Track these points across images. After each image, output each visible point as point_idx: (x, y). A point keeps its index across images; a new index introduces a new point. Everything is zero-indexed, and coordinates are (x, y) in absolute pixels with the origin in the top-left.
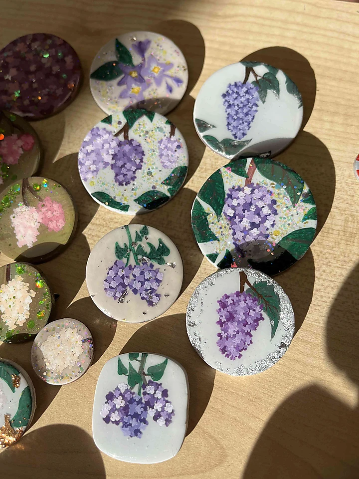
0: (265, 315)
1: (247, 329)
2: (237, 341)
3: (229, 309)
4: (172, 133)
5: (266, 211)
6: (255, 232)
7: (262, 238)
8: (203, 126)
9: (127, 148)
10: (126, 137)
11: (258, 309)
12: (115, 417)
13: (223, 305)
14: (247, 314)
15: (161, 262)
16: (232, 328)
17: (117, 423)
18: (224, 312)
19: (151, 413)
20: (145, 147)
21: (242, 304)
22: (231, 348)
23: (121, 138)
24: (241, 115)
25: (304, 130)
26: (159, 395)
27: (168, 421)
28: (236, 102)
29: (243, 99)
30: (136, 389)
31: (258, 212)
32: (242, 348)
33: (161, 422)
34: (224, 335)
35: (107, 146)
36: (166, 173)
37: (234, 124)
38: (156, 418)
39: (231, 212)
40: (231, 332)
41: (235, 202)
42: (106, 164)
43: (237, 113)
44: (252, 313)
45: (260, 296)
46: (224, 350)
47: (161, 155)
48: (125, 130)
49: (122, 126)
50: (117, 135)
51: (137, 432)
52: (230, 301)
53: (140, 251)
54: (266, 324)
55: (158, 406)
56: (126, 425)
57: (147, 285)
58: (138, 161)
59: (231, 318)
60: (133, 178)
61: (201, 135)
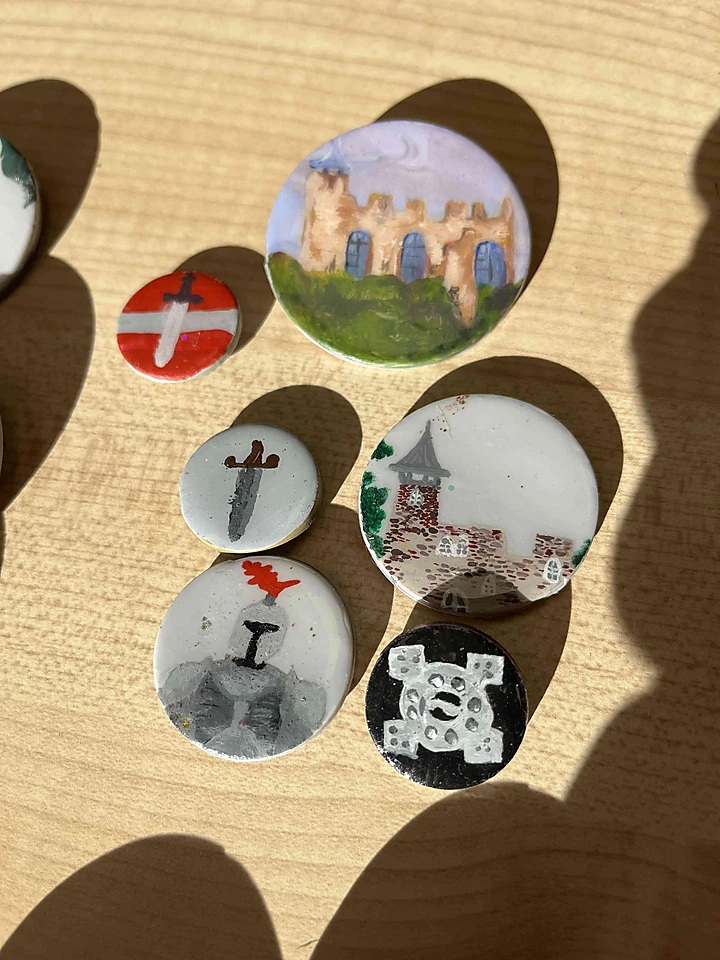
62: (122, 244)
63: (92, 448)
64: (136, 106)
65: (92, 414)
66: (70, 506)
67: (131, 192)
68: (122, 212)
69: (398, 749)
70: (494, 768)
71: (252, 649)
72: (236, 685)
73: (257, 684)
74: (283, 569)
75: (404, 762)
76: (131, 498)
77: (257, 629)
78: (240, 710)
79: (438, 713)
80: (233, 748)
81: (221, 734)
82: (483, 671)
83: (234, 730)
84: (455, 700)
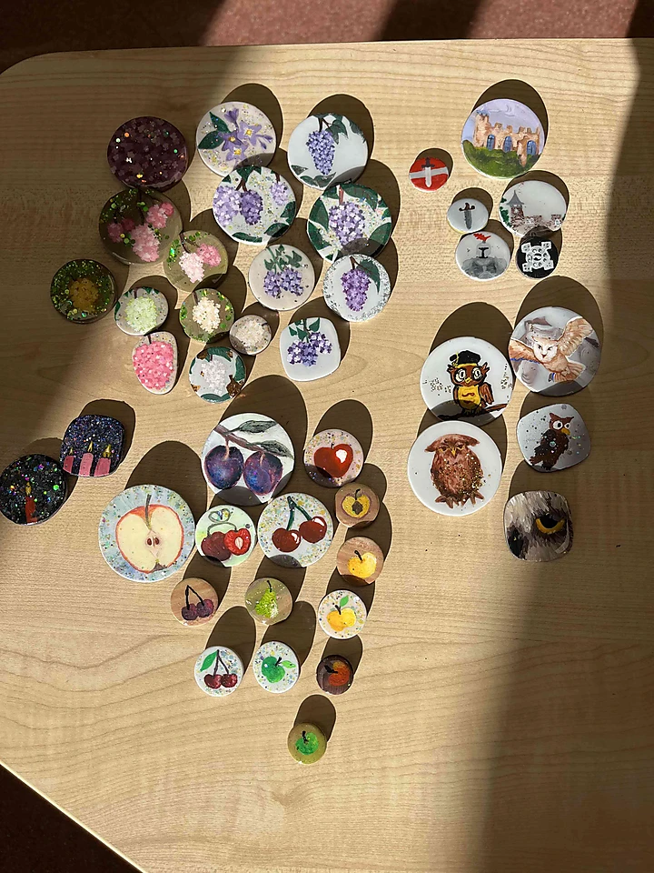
0: (371, 280)
1: (362, 291)
2: (358, 299)
3: (349, 281)
4: (278, 180)
5: (357, 218)
6: (353, 234)
7: (358, 237)
8: (299, 170)
9: (248, 197)
10: (245, 189)
11: (366, 277)
12: (297, 359)
13: (345, 280)
14: (360, 282)
15: (298, 266)
16: (353, 293)
17: (299, 362)
18: (346, 284)
19: (318, 349)
20: (261, 194)
21: (356, 277)
22: (355, 305)
23: (241, 190)
24: (323, 157)
25: (371, 158)
26: (320, 338)
27: (329, 351)
28: (318, 147)
29: (322, 144)
30: (305, 340)
31: (352, 220)
32: (361, 303)
33: (325, 352)
34: (349, 298)
35: (232, 199)
36: (282, 209)
37: (321, 164)
38: (321, 352)
39: (334, 225)
40: (353, 295)
41: (336, 218)
42: (236, 212)
43: (320, 155)
44: (363, 280)
45: (365, 269)
46: (351, 307)
47: (274, 197)
48: (243, 183)
49: (239, 182)
50: (237, 189)
51: (313, 362)
52: (348, 277)
53: (282, 262)
54: (373, 285)
55: (321, 345)
56: (304, 361)
57: (293, 283)
58: (259, 205)
59: (351, 286)
60: (259, 218)
61: (298, 177)
62: (395, 152)
63: (411, 215)
64: (379, 103)
65: (407, 206)
66: (411, 232)
67: (391, 134)
68: (390, 141)
69: (527, 271)
70: (551, 271)
71: (483, 254)
72: (480, 263)
73: (487, 262)
74: (485, 234)
75: (528, 274)
76: (429, 227)
77: (483, 249)
78: (485, 268)
79: (536, 259)
80: (485, 277)
81: (481, 274)
82: (546, 246)
83: (485, 272)
84: (540, 255)
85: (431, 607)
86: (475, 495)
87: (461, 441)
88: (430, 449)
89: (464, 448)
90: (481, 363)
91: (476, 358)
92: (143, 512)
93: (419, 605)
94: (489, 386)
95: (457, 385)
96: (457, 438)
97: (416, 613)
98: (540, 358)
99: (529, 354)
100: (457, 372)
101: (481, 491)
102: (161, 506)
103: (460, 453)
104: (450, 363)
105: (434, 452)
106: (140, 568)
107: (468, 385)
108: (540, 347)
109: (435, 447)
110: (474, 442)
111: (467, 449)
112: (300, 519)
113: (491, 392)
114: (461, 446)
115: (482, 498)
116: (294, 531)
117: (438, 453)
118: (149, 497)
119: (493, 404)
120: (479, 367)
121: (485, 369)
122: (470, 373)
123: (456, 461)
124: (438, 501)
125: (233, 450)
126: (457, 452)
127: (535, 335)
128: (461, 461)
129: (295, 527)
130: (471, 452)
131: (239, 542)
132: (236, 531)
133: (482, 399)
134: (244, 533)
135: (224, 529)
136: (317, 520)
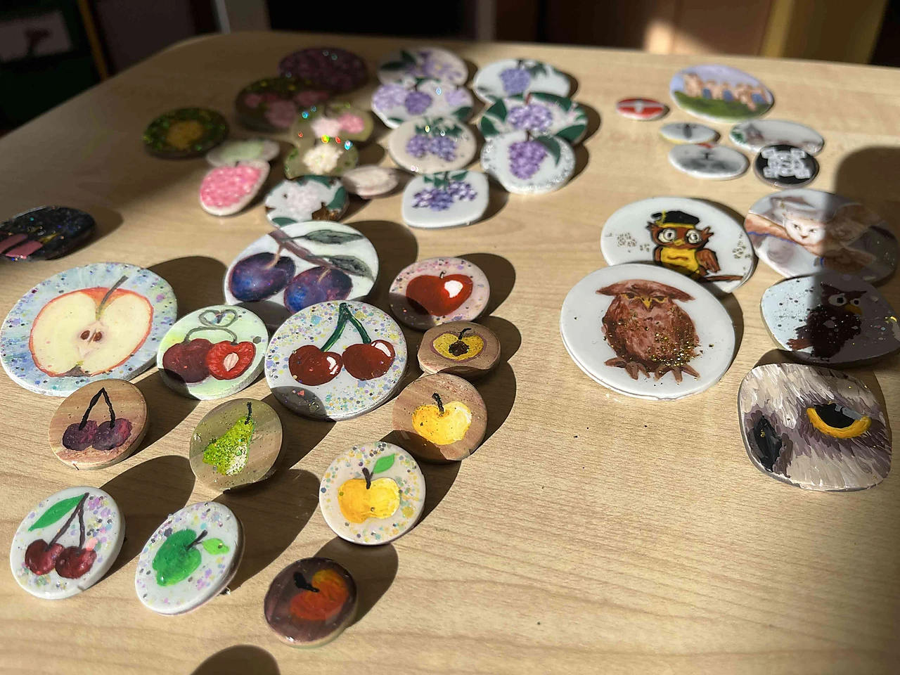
0: (548, 154)
1: (535, 161)
2: (527, 168)
3: (518, 150)
4: (457, 90)
8: (482, 89)
9: (417, 96)
10: (416, 90)
11: (542, 150)
12: (422, 204)
13: (513, 148)
14: (533, 153)
15: (456, 136)
16: (522, 161)
17: (426, 206)
18: (514, 152)
19: (456, 197)
20: (434, 96)
21: (529, 148)
22: (522, 171)
23: (412, 91)
24: (516, 86)
26: (463, 187)
27: (471, 199)
29: (518, 78)
30: (441, 188)
31: (537, 119)
32: (530, 173)
33: (466, 200)
34: (515, 165)
35: (399, 95)
36: (454, 109)
38: (460, 199)
39: (513, 120)
40: (521, 163)
41: (516, 115)
42: (399, 104)
43: (513, 85)
44: (538, 153)
45: (544, 143)
46: (516, 174)
48: (416, 86)
49: (412, 85)
50: (408, 89)
51: (445, 207)
52: (518, 146)
53: (438, 131)
54: (550, 159)
55: (463, 193)
56: (433, 206)
57: (444, 149)
58: (427, 103)
59: (520, 155)
60: (423, 111)
66: (611, 144)
69: (770, 176)
71: (707, 157)
72: (702, 162)
73: (712, 162)
75: (773, 180)
77: (707, 154)
78: (709, 166)
79: (784, 166)
80: (711, 172)
81: (704, 170)
82: (797, 154)
83: (709, 169)
84: (790, 162)
85: (570, 526)
86: (681, 369)
87: (659, 290)
88: (606, 291)
89: (665, 301)
90: (701, 226)
91: (694, 220)
92: (102, 295)
93: (543, 518)
94: (714, 253)
95: (660, 246)
96: (655, 287)
97: (534, 531)
98: (799, 239)
99: (779, 231)
100: (662, 230)
101: (693, 363)
102: (135, 294)
103: (659, 306)
104: (652, 220)
105: (613, 298)
106: (44, 365)
107: (679, 247)
108: (796, 226)
109: (616, 290)
110: (685, 297)
111: (672, 304)
112: (350, 337)
113: (716, 259)
114: (661, 298)
115: (695, 375)
116: (334, 355)
117: (618, 299)
118: (124, 279)
119: (719, 273)
120: (699, 231)
121: (707, 234)
122: (683, 234)
123: (650, 315)
124: (610, 363)
125: (285, 261)
126: (654, 304)
127: (789, 214)
128: (658, 317)
129: (339, 347)
130: (678, 309)
131: (231, 361)
132: (234, 343)
133: (701, 266)
134: (246, 351)
135: (215, 337)
136: (380, 346)
